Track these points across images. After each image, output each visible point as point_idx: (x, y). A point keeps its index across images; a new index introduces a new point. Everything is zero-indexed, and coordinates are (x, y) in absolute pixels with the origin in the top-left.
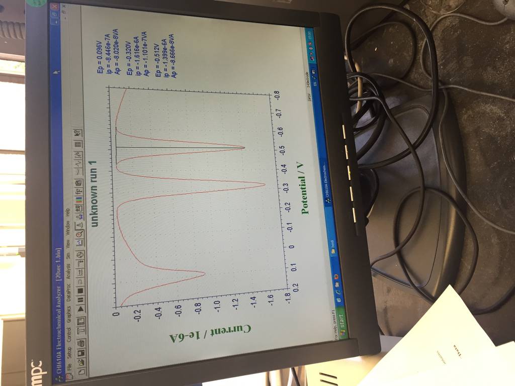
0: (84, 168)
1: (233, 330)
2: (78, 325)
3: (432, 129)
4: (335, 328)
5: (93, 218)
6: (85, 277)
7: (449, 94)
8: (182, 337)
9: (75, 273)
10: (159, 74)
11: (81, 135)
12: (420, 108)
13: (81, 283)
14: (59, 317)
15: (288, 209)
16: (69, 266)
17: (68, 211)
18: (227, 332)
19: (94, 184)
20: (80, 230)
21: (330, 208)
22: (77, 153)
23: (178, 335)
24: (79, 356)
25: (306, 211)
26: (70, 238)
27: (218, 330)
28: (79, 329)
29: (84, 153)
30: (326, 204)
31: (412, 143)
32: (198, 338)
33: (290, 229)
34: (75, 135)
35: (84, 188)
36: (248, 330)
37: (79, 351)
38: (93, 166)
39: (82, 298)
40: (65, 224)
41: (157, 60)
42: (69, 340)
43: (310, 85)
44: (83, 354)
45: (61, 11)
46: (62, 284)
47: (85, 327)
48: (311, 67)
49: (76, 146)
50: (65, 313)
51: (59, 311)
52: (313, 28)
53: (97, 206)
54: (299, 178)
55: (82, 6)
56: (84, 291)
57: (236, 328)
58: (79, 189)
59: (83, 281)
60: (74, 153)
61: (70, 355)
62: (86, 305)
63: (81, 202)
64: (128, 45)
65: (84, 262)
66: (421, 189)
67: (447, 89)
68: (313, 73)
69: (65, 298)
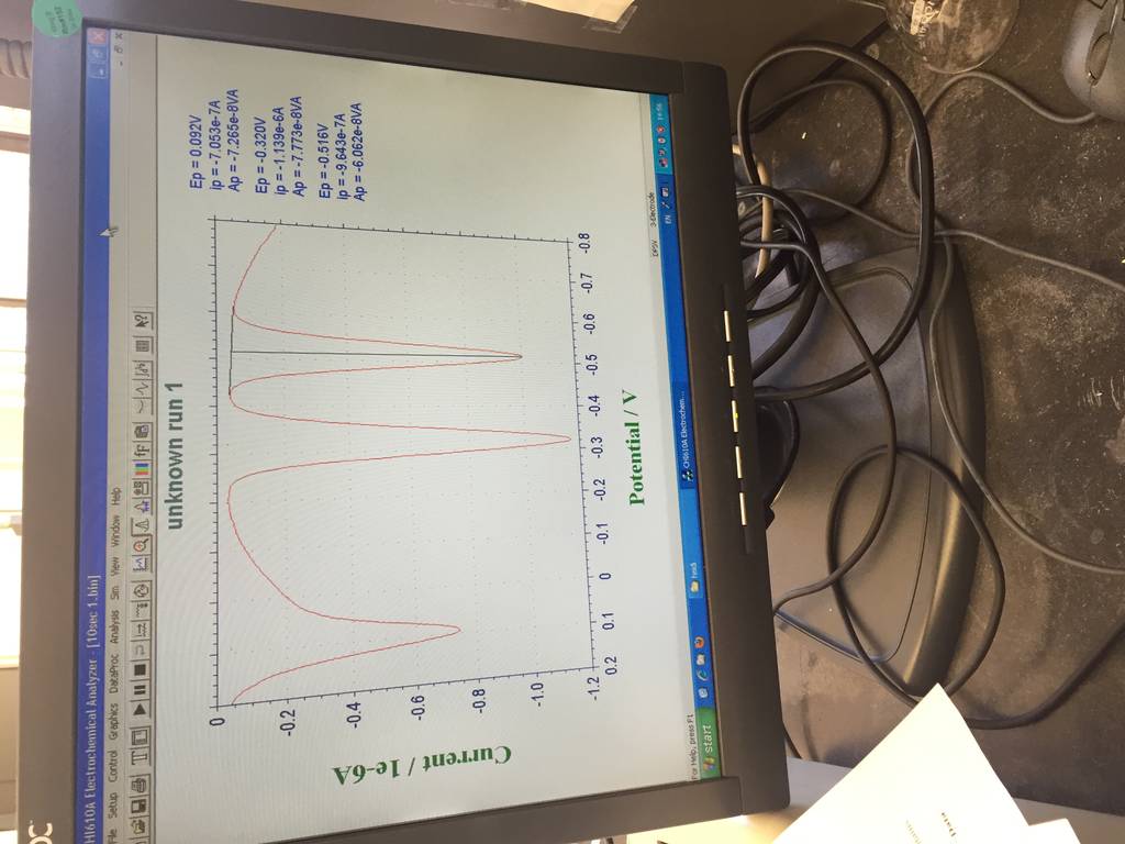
0: (154, 398)
1: (472, 757)
2: (133, 744)
3: (916, 324)
4: (693, 754)
5: (171, 508)
6: (151, 640)
7: (955, 248)
8: (360, 772)
9: (128, 631)
10: (326, 191)
11: (148, 325)
12: (893, 274)
13: (143, 653)
14: (93, 726)
15: (600, 494)
16: (115, 614)
17: (117, 493)
18: (459, 762)
19: (175, 434)
20: (142, 535)
21: (692, 493)
22: (141, 365)
23: (352, 769)
24: (133, 812)
25: (639, 498)
26: (121, 552)
27: (438, 758)
28: (137, 752)
29: (155, 365)
30: (683, 484)
31: (873, 353)
32: (395, 774)
33: (603, 537)
34: (138, 325)
35: (155, 442)
36: (504, 759)
37: (133, 802)
38: (176, 394)
39: (144, 687)
40: (110, 522)
41: (324, 161)
42: (112, 778)
43: (657, 222)
44: (142, 808)
45: (112, 47)
46: (99, 655)
47: (147, 751)
48: (662, 181)
49: (138, 349)
50: (106, 720)
51: (92, 715)
52: (667, 95)
53: (181, 483)
54: (627, 425)
55: (159, 36)
57: (479, 752)
58: (142, 444)
59: (147, 651)
60: (135, 365)
61: (113, 810)
62: (152, 701)
63: (146, 473)
64: (260, 126)
65: (148, 608)
66: (889, 451)
67: (952, 237)
68: (665, 194)
69: (107, 685)
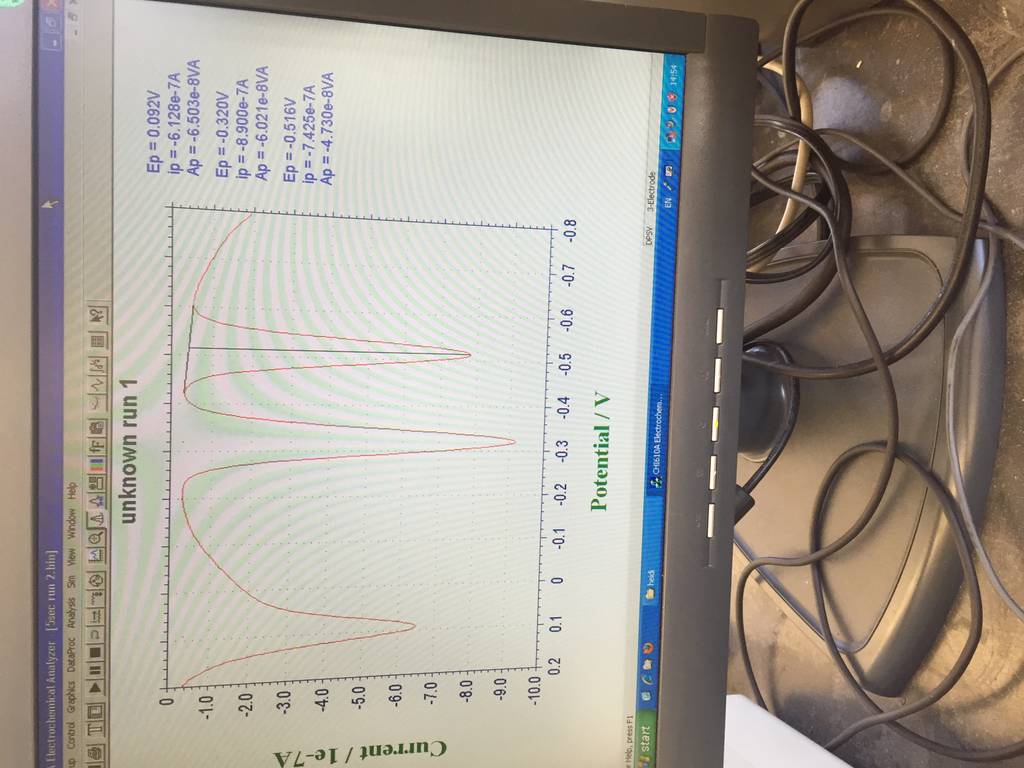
0: (109, 394)
2: (89, 717)
4: (629, 753)
5: (125, 503)
6: (105, 627)
9: (84, 616)
10: (292, 174)
11: (103, 320)
13: (98, 638)
14: (52, 700)
15: (560, 498)
16: (72, 602)
17: (73, 488)
19: (130, 431)
20: (95, 528)
21: (657, 501)
22: (96, 360)
25: (602, 504)
26: (78, 544)
27: (375, 748)
28: (93, 725)
29: (110, 360)
30: (650, 491)
32: (333, 761)
33: (559, 542)
34: (93, 320)
35: (109, 438)
36: (439, 753)
38: (131, 390)
39: (99, 668)
40: (66, 516)
41: (290, 140)
42: (71, 746)
43: (655, 206)
45: (66, 13)
46: (58, 637)
47: (101, 724)
48: (666, 158)
49: (93, 345)
50: (64, 695)
51: (52, 691)
52: (684, 54)
53: (134, 479)
54: (596, 428)
56: (102, 653)
57: (416, 745)
58: (97, 440)
59: (102, 636)
60: (89, 361)
62: (107, 679)
63: (101, 469)
64: (222, 101)
65: (103, 596)
66: (888, 449)
68: (669, 173)
69: (66, 664)
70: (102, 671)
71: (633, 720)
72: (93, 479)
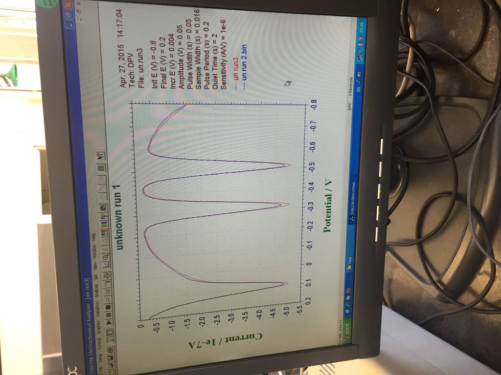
0: (108, 192)
1: (246, 337)
2: (107, 336)
5: (118, 241)
6: (112, 296)
9: (102, 292)
11: (103, 158)
13: (109, 301)
14: (90, 329)
15: (310, 228)
16: (96, 286)
17: (94, 235)
18: (240, 339)
19: (118, 208)
20: (106, 253)
21: (353, 226)
22: (101, 177)
24: (108, 360)
25: (328, 229)
26: (97, 260)
27: (232, 338)
28: (109, 338)
29: (107, 176)
30: (349, 222)
32: (214, 344)
33: (310, 247)
34: (98, 159)
35: (109, 212)
36: (260, 337)
37: (108, 357)
38: (117, 190)
40: (92, 248)
42: (100, 348)
44: (112, 358)
45: (75, 10)
46: (91, 302)
47: (113, 338)
48: (358, 68)
49: (99, 170)
50: (95, 327)
51: (90, 326)
52: (367, 17)
53: (121, 230)
54: (326, 196)
55: (99, 2)
56: (111, 308)
57: (249, 336)
58: (104, 213)
60: (98, 177)
61: (100, 360)
62: (114, 319)
63: (106, 226)
68: (359, 75)
69: (95, 313)
70: (111, 315)
71: (342, 322)
72: (103, 231)
